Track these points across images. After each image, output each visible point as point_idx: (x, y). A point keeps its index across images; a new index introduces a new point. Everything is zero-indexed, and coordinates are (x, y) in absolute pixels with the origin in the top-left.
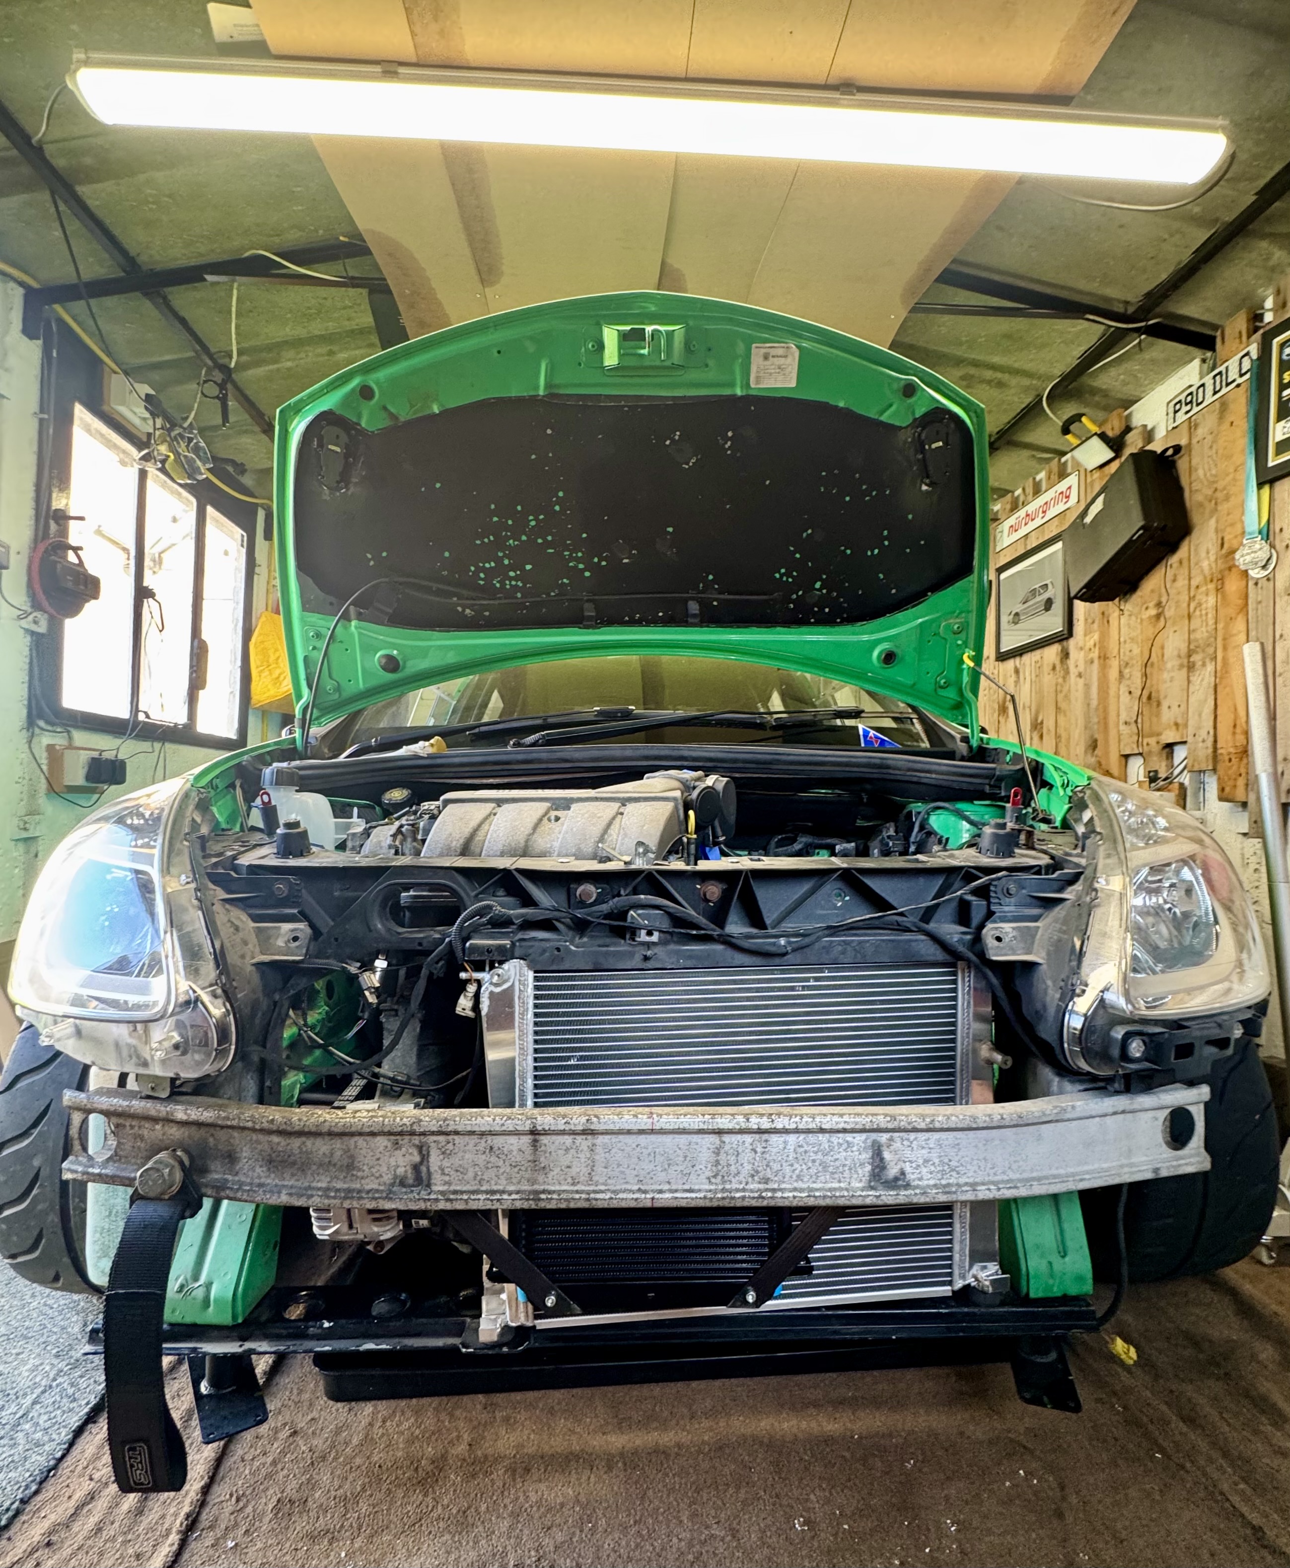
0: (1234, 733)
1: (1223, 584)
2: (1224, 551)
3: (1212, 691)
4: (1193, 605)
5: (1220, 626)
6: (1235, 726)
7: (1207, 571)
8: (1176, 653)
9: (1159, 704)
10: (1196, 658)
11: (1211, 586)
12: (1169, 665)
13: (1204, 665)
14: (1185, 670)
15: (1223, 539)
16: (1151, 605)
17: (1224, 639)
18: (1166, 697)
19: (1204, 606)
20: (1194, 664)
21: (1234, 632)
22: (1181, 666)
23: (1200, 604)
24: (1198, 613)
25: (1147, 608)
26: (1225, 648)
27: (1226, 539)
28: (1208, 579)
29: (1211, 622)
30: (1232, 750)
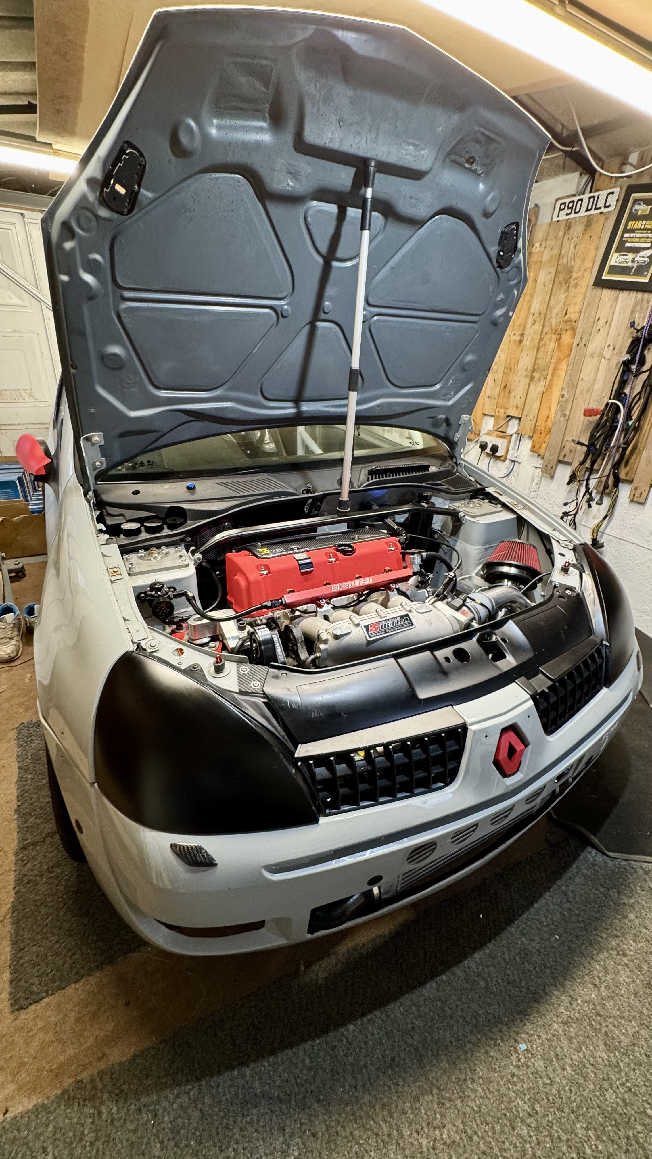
0: (546, 421)
1: (560, 338)
4: (541, 344)
5: (553, 361)
6: (548, 417)
7: (553, 326)
8: (525, 367)
9: (509, 392)
10: (536, 375)
11: (554, 337)
12: (520, 373)
13: (539, 379)
15: (567, 310)
17: (554, 370)
18: (514, 390)
19: (547, 346)
20: (534, 377)
21: (560, 367)
22: (526, 376)
23: (545, 345)
24: (543, 349)
26: (552, 376)
28: (553, 331)
29: (549, 357)
30: (543, 429)
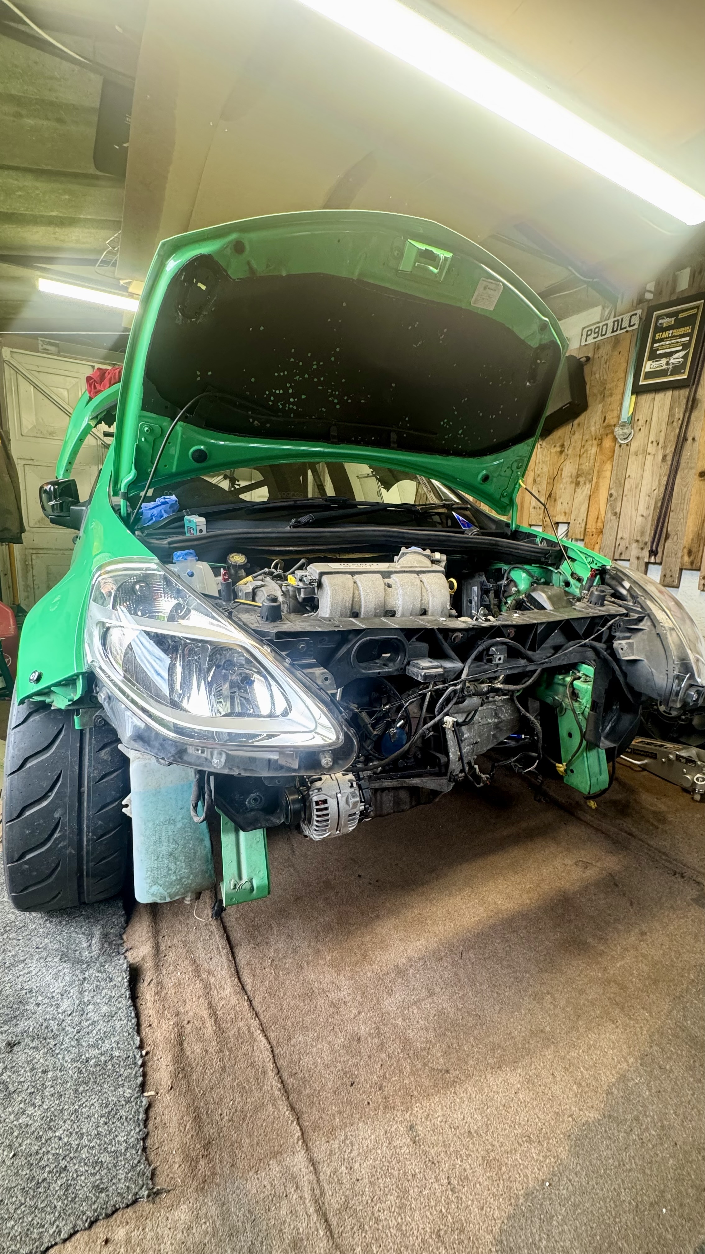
0: (597, 522)
1: (602, 442)
2: (605, 424)
3: (588, 498)
4: (582, 451)
5: (597, 464)
6: (598, 518)
7: (593, 433)
8: (569, 474)
9: (555, 500)
10: (581, 479)
11: (595, 442)
12: (564, 481)
13: (585, 483)
14: (574, 485)
15: (605, 417)
16: (558, 445)
17: (598, 472)
18: (560, 498)
19: (589, 452)
20: (579, 482)
21: (605, 469)
22: (572, 482)
23: (587, 451)
24: (585, 455)
25: (555, 446)
27: (607, 418)
28: (594, 438)
30: (595, 530)
